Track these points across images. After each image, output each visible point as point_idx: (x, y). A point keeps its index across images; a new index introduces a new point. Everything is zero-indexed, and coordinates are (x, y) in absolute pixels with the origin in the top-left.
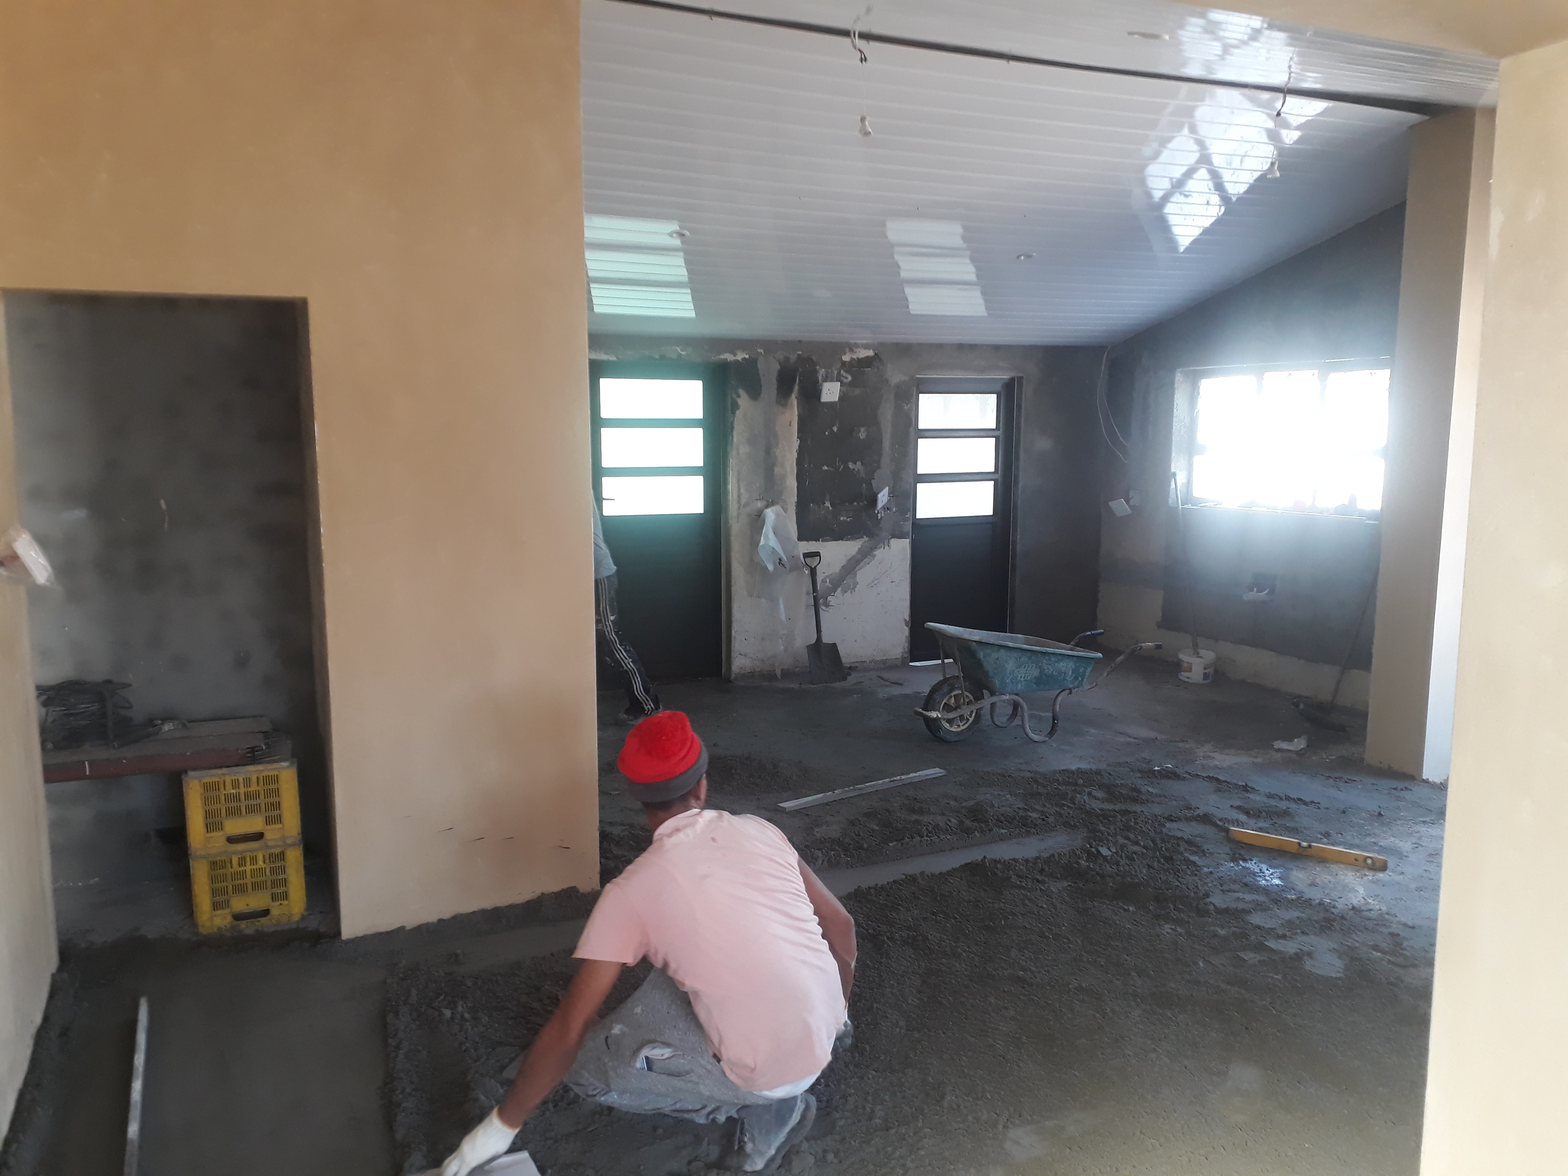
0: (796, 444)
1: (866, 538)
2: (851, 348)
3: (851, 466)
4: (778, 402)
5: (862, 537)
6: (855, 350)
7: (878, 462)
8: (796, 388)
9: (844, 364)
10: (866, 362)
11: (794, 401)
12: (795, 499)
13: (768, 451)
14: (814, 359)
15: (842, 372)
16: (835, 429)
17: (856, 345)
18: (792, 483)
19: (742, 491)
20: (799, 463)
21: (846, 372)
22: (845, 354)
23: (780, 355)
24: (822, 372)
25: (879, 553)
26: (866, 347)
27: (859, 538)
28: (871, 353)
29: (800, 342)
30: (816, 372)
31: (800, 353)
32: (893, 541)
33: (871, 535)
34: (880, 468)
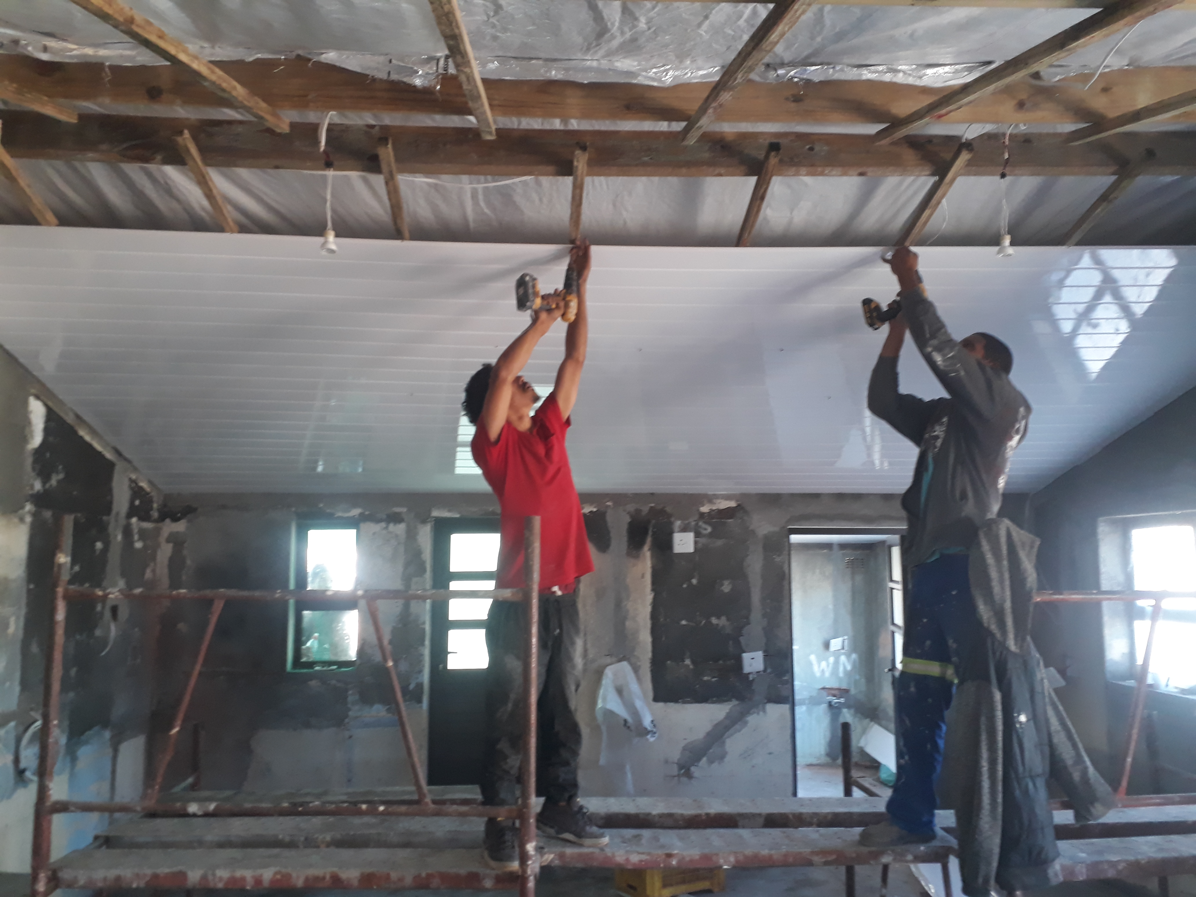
0: (649, 597)
1: (735, 702)
2: (710, 499)
3: (714, 620)
4: (629, 554)
5: (729, 700)
6: (714, 501)
7: (747, 617)
8: (649, 540)
9: (702, 515)
10: (728, 513)
11: (647, 552)
12: (650, 655)
13: (619, 605)
14: (668, 509)
15: (701, 523)
16: (694, 581)
17: (716, 497)
18: (645, 638)
19: (589, 646)
20: (654, 616)
21: (705, 523)
22: (703, 506)
23: (631, 507)
24: (678, 523)
25: (752, 719)
26: (728, 497)
27: (727, 701)
28: (733, 504)
29: (652, 494)
30: (671, 524)
31: (653, 505)
32: (771, 708)
33: (740, 697)
34: (749, 624)
